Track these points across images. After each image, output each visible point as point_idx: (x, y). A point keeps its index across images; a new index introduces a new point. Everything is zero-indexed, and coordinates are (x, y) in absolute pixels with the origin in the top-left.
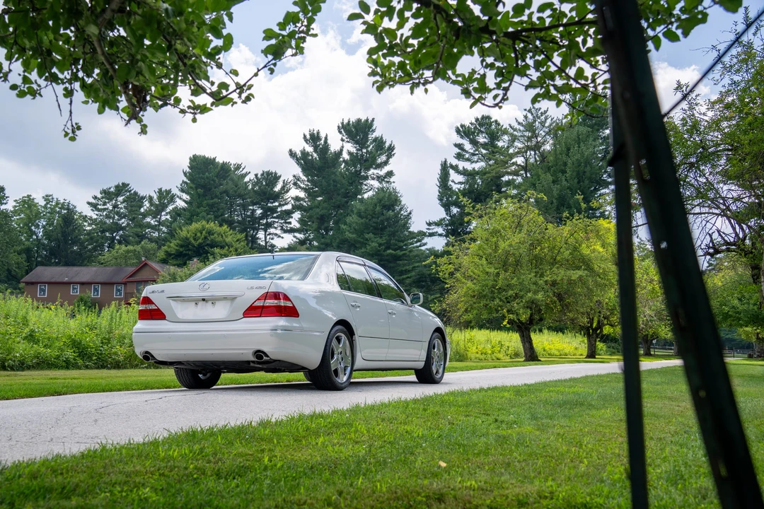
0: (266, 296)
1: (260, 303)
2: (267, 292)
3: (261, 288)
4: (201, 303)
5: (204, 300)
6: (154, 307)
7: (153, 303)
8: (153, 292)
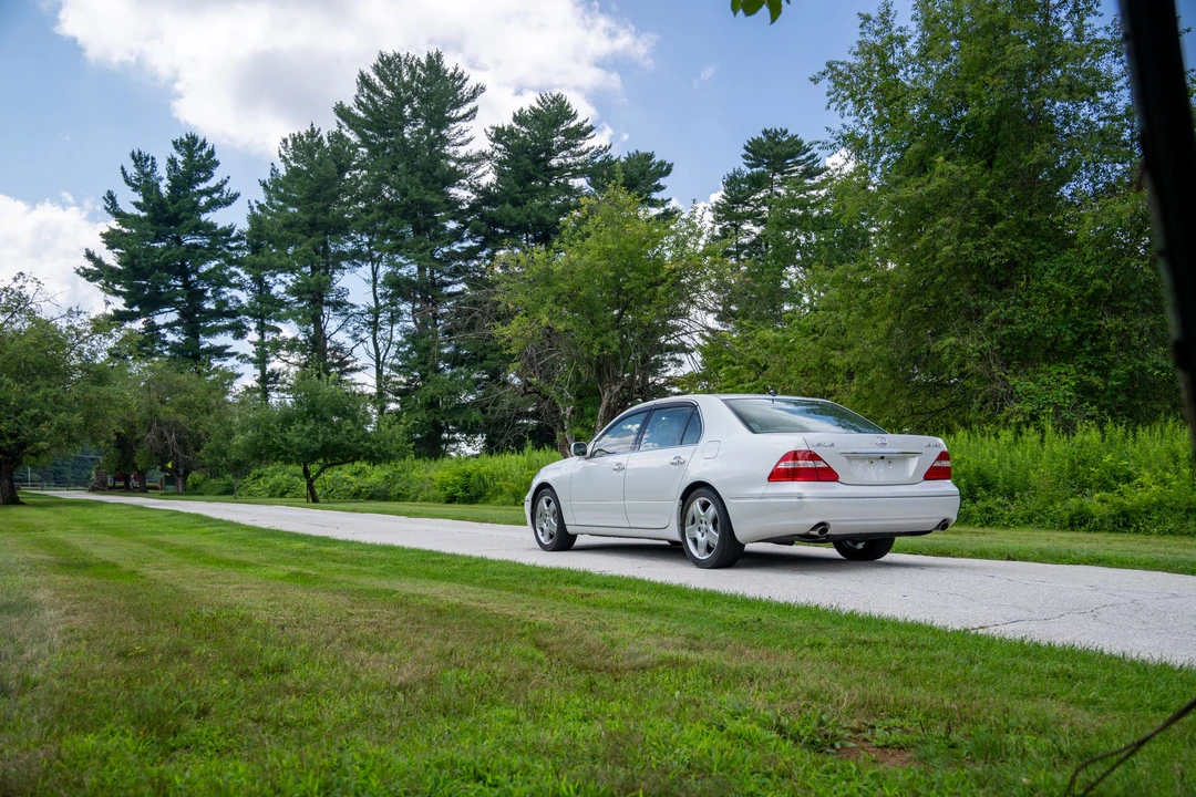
1: (937, 464)
5: (882, 458)
6: (821, 465)
7: (821, 459)
8: (819, 445)
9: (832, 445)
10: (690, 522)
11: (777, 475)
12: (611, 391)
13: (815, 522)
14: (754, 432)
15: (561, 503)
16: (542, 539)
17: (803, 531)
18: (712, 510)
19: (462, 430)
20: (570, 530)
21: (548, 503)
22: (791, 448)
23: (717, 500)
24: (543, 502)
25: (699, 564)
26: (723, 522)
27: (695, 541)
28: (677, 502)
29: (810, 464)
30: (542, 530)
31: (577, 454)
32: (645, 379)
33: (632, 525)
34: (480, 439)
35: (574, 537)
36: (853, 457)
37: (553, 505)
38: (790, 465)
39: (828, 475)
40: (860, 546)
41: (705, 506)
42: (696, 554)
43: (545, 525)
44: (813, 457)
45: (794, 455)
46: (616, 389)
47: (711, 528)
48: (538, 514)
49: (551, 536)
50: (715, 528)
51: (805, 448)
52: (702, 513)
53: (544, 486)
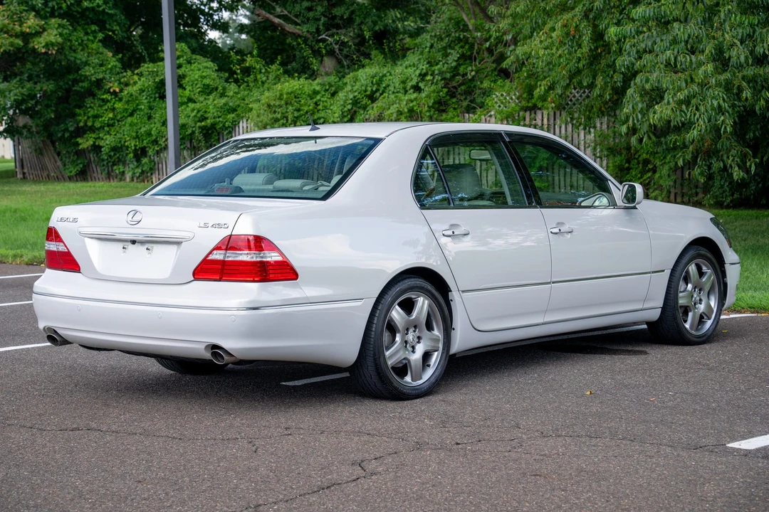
0: (229, 244)
1: (218, 256)
2: (231, 236)
3: (219, 226)
4: (131, 246)
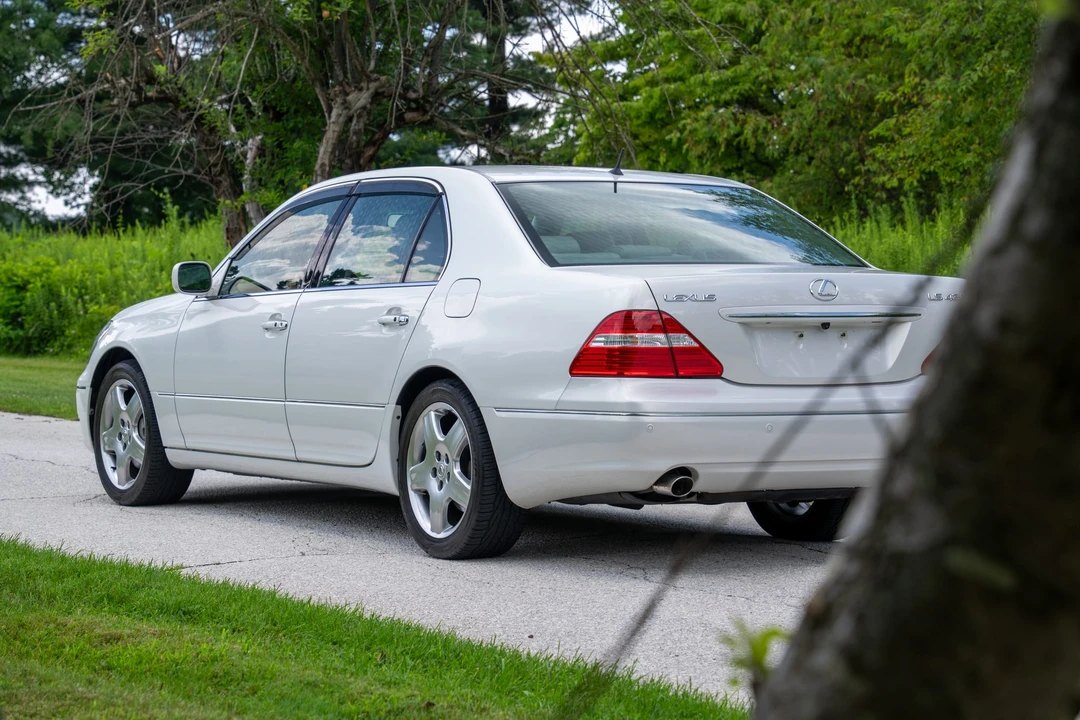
5: (826, 326)
6: (683, 342)
7: (681, 329)
8: (680, 298)
9: (711, 298)
10: (417, 455)
11: (589, 363)
12: (346, 105)
13: (665, 465)
14: (552, 262)
15: (155, 395)
16: (114, 477)
17: (641, 485)
18: (459, 431)
19: (35, 156)
20: (175, 458)
21: (128, 395)
22: (620, 304)
23: (469, 410)
24: (117, 392)
25: (432, 548)
26: (480, 459)
27: (426, 497)
28: (390, 411)
29: (659, 340)
30: (113, 455)
31: (187, 288)
32: (497, 41)
33: (301, 456)
34: (86, 180)
35: (188, 473)
36: (756, 324)
37: (137, 399)
38: (616, 339)
39: (699, 363)
40: (803, 508)
41: (447, 422)
42: (426, 525)
43: (120, 447)
44: (669, 325)
45: (626, 321)
46: (360, 99)
47: (457, 471)
48: (106, 419)
49: (133, 470)
50: (465, 472)
51: (649, 305)
52: (440, 437)
53: (118, 356)
